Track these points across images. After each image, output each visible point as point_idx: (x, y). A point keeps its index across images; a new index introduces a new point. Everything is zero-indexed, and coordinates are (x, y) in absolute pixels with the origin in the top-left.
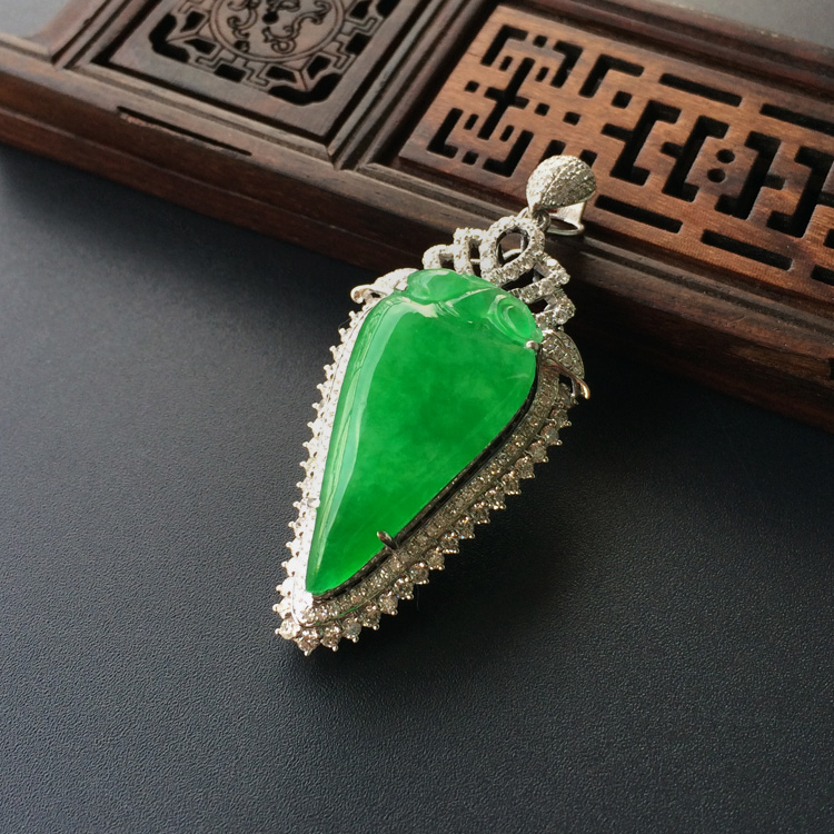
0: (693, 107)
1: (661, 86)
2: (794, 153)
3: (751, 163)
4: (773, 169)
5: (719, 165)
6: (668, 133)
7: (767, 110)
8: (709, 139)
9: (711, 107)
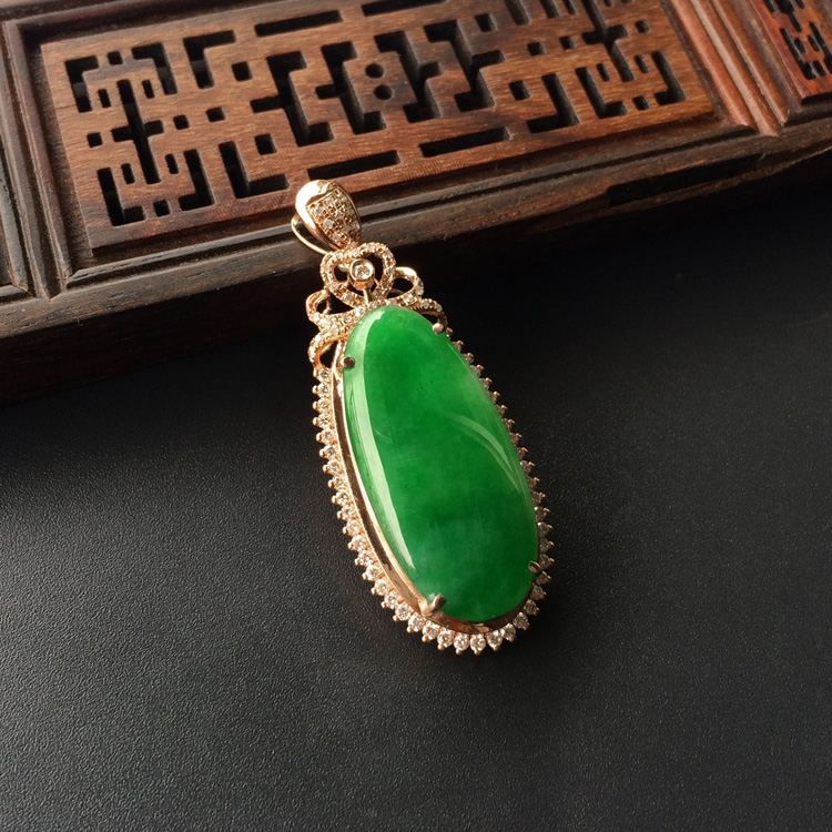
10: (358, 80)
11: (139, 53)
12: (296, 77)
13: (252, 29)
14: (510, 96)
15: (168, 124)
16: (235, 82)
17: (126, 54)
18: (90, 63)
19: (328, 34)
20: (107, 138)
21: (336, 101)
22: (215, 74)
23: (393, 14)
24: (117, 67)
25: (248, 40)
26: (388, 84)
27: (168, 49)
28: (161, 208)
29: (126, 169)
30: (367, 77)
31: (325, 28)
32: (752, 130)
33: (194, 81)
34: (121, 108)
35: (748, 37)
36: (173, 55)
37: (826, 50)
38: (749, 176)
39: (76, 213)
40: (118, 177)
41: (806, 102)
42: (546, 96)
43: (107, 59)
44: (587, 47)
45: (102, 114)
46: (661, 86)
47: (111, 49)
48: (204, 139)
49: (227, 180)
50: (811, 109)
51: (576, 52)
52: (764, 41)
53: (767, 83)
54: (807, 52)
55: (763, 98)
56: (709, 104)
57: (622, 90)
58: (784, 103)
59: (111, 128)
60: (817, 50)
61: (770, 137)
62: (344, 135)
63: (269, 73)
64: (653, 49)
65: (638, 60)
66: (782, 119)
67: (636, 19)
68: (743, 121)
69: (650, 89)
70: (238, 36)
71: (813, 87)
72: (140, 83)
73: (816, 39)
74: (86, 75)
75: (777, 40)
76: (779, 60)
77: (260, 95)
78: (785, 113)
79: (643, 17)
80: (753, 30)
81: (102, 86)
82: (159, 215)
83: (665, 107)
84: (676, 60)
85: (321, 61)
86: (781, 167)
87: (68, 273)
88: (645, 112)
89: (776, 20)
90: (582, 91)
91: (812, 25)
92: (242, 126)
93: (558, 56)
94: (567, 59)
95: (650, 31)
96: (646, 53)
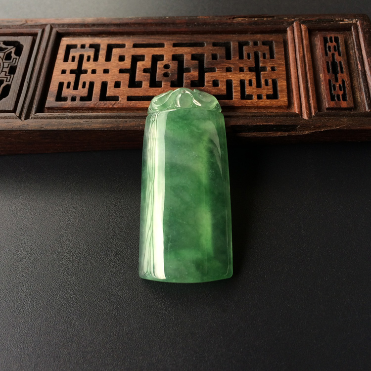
0: (148, 53)
1: (134, 49)
2: (190, 58)
3: (177, 66)
4: (185, 66)
6: (143, 65)
7: (175, 45)
8: (158, 62)
9: (155, 51)
10: (160, 69)
11: (91, 46)
12: (139, 64)
13: (132, 44)
14: (211, 85)
15: (90, 71)
16: (117, 62)
17: (87, 46)
18: (75, 46)
19: (157, 51)
20: (68, 72)
22: (113, 58)
23: (183, 48)
24: (83, 49)
25: (129, 48)
26: (169, 72)
27: (102, 46)
28: (73, 99)
29: (69, 84)
30: (163, 69)
31: (156, 49)
32: (298, 115)
33: (104, 59)
34: (77, 63)
36: (102, 49)
37: (345, 91)
40: (65, 85)
41: (328, 109)
42: (225, 87)
43: (80, 46)
44: (249, 72)
45: (70, 64)
46: (271, 92)
47: (83, 43)
48: (98, 79)
49: (99, 94)
51: (244, 73)
54: (336, 91)
55: (309, 104)
56: (287, 102)
57: (255, 90)
58: (316, 108)
59: (71, 69)
61: (305, 120)
62: (145, 87)
64: (274, 78)
65: (266, 81)
67: (272, 66)
68: (297, 111)
69: (266, 92)
70: (126, 46)
71: (333, 104)
72: (87, 56)
73: (342, 86)
74: (71, 50)
77: (124, 68)
79: (275, 65)
81: (74, 55)
82: (72, 101)
83: (269, 100)
84: (282, 84)
85: (150, 60)
87: (34, 113)
88: (260, 100)
89: (329, 76)
90: (239, 88)
91: (343, 81)
92: (113, 77)
93: (236, 73)
94: (239, 75)
95: (276, 71)
96: (271, 79)
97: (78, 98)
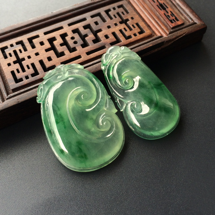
1: (46, 35)
2: (83, 29)
4: (83, 34)
5: (74, 40)
6: (58, 43)
7: (70, 25)
8: (66, 38)
10: (69, 41)
11: (17, 43)
12: (55, 43)
13: (43, 34)
14: (105, 38)
15: (26, 58)
16: (40, 46)
17: (14, 44)
18: (6, 47)
20: (12, 64)
21: (65, 46)
22: (36, 45)
24: (12, 47)
25: (43, 36)
26: (76, 41)
27: (24, 41)
28: (27, 77)
29: (18, 70)
30: (71, 40)
31: (60, 31)
32: (161, 36)
33: (31, 47)
34: (15, 56)
35: (157, 16)
36: (25, 43)
37: (175, 16)
38: (163, 47)
39: (7, 82)
40: (16, 72)
41: (173, 28)
42: (113, 37)
43: (10, 46)
44: (121, 25)
45: (10, 59)
46: (139, 30)
47: (11, 44)
48: (35, 60)
49: (42, 68)
50: (174, 30)
51: (118, 26)
52: (161, 17)
53: (163, 26)
54: (171, 18)
55: (163, 29)
56: (151, 32)
57: (130, 33)
58: (168, 29)
59: (13, 61)
60: (173, 17)
61: (166, 37)
62: (68, 53)
63: (48, 43)
64: (136, 23)
65: (133, 26)
66: (168, 33)
67: (131, 17)
68: (159, 35)
69: (136, 31)
70: (40, 36)
71: (173, 25)
72: (18, 50)
73: (172, 14)
74: (5, 50)
75: (164, 16)
76: (165, 20)
77: (47, 48)
78: (168, 31)
79: (132, 16)
80: (158, 15)
81: (10, 52)
82: (27, 79)
83: (141, 35)
84: (142, 24)
85: (60, 38)
86: (170, 43)
87: (6, 96)
88: (136, 37)
89: (162, 12)
90: (121, 35)
91: (171, 12)
92: (44, 56)
93: (114, 28)
94: (116, 28)
95: (135, 19)
96: (134, 24)
97: (30, 76)
